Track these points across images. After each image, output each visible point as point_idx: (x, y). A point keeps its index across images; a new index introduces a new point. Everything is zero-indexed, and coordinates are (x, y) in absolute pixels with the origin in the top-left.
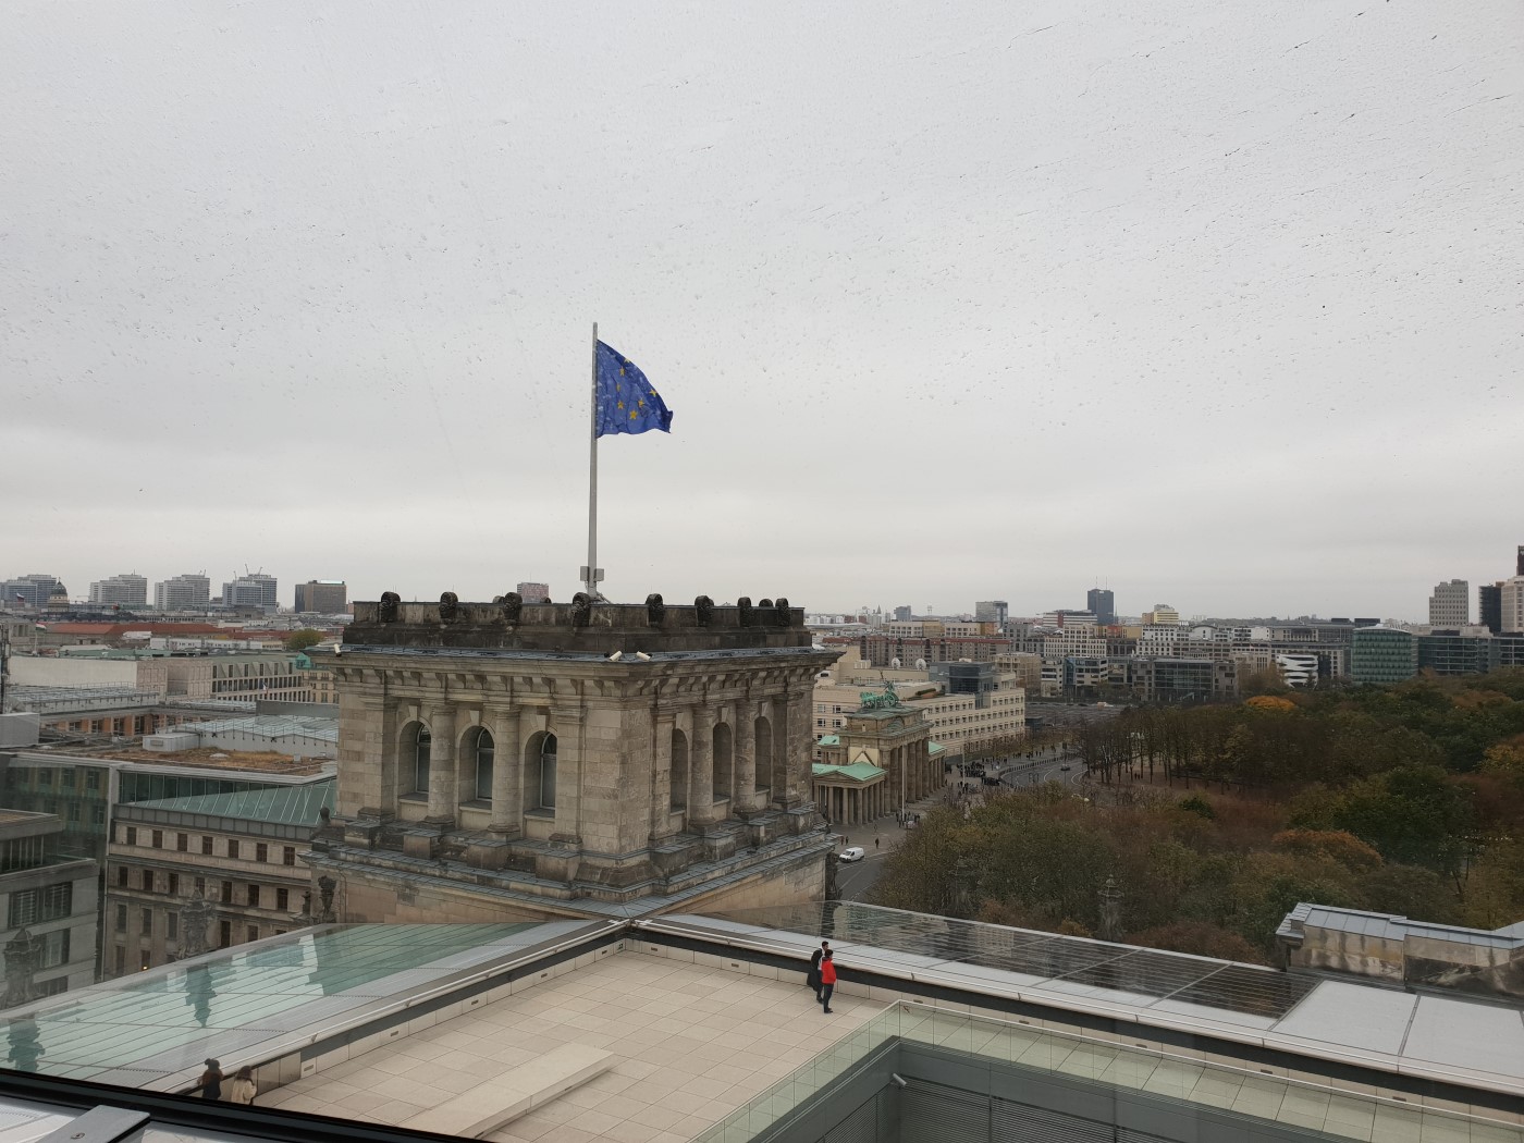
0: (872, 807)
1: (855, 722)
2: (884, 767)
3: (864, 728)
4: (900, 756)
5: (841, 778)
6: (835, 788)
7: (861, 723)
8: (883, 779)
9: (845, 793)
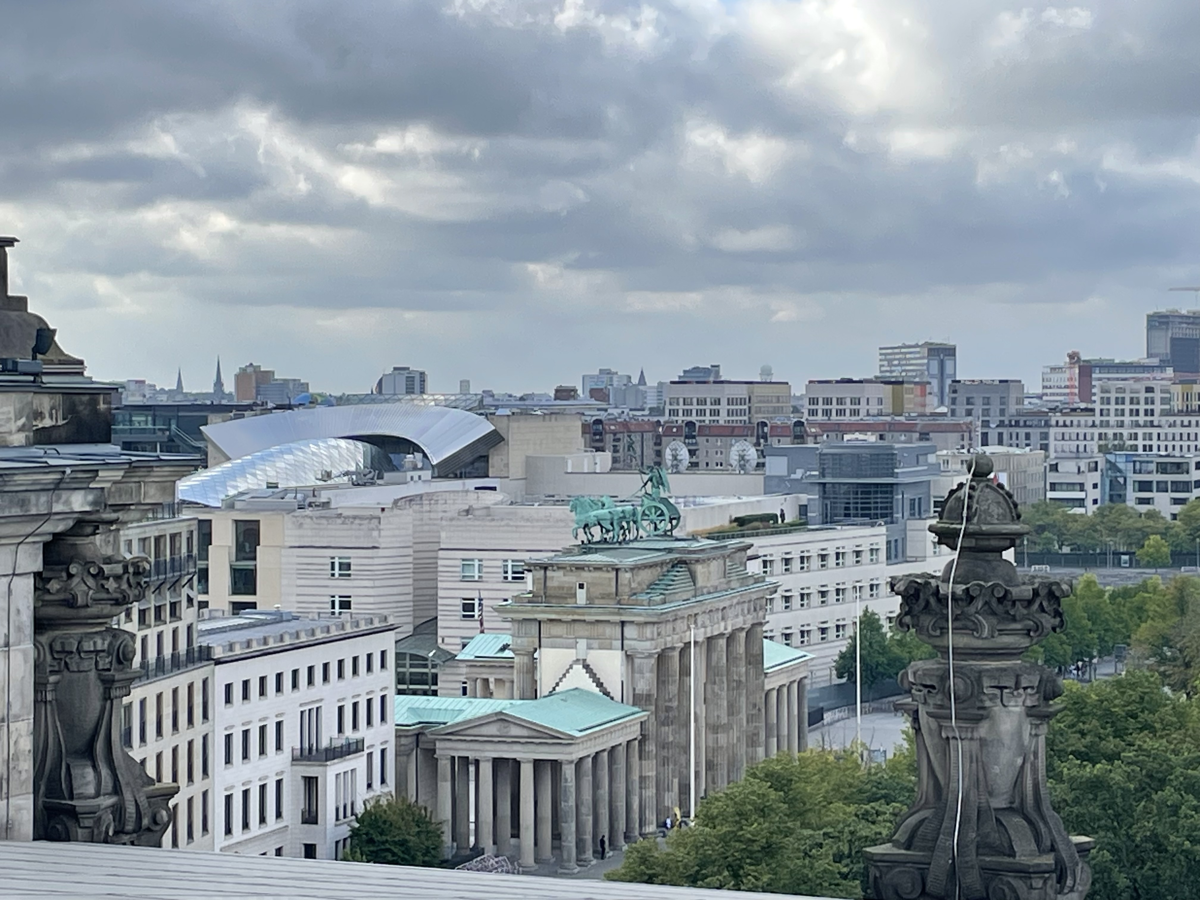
0: (604, 812)
1: (557, 578)
2: (638, 700)
3: (581, 596)
4: (685, 671)
5: (515, 731)
6: (497, 763)
7: (572, 579)
8: (635, 732)
9: (527, 773)
